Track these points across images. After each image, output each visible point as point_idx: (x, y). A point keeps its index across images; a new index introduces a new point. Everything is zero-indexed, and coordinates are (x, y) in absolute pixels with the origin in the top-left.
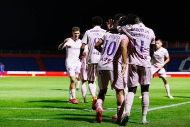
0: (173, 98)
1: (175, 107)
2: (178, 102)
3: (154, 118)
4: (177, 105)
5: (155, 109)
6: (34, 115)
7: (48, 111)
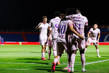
0: (100, 57)
1: (102, 62)
2: (103, 59)
3: (89, 69)
4: (103, 61)
5: (90, 63)
6: (21, 67)
7: (29, 65)
